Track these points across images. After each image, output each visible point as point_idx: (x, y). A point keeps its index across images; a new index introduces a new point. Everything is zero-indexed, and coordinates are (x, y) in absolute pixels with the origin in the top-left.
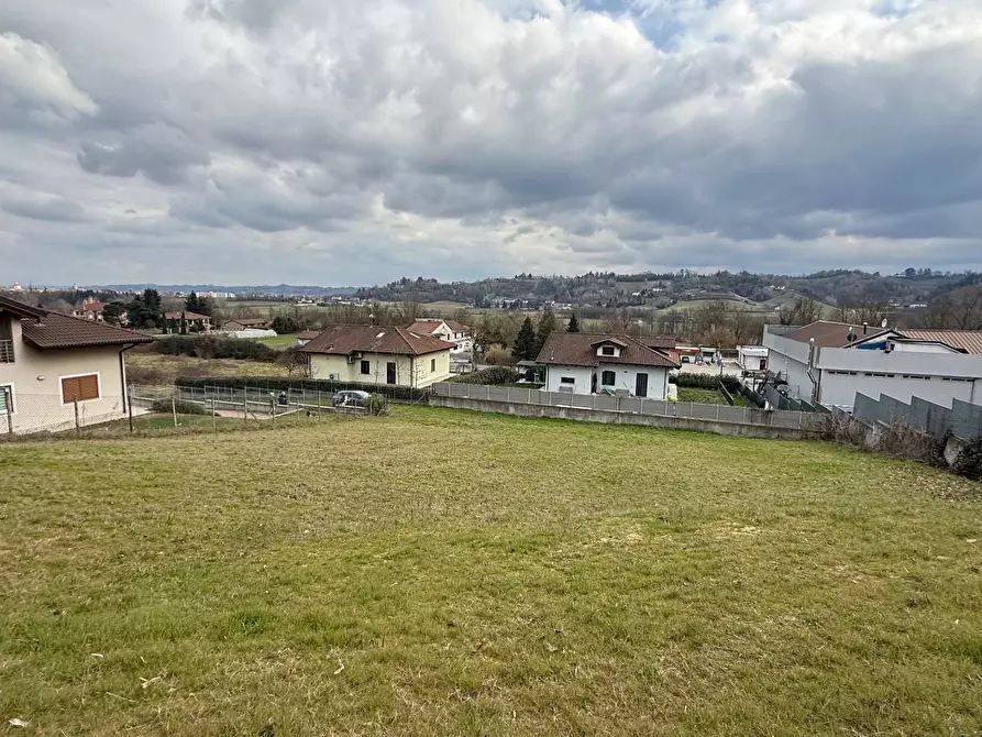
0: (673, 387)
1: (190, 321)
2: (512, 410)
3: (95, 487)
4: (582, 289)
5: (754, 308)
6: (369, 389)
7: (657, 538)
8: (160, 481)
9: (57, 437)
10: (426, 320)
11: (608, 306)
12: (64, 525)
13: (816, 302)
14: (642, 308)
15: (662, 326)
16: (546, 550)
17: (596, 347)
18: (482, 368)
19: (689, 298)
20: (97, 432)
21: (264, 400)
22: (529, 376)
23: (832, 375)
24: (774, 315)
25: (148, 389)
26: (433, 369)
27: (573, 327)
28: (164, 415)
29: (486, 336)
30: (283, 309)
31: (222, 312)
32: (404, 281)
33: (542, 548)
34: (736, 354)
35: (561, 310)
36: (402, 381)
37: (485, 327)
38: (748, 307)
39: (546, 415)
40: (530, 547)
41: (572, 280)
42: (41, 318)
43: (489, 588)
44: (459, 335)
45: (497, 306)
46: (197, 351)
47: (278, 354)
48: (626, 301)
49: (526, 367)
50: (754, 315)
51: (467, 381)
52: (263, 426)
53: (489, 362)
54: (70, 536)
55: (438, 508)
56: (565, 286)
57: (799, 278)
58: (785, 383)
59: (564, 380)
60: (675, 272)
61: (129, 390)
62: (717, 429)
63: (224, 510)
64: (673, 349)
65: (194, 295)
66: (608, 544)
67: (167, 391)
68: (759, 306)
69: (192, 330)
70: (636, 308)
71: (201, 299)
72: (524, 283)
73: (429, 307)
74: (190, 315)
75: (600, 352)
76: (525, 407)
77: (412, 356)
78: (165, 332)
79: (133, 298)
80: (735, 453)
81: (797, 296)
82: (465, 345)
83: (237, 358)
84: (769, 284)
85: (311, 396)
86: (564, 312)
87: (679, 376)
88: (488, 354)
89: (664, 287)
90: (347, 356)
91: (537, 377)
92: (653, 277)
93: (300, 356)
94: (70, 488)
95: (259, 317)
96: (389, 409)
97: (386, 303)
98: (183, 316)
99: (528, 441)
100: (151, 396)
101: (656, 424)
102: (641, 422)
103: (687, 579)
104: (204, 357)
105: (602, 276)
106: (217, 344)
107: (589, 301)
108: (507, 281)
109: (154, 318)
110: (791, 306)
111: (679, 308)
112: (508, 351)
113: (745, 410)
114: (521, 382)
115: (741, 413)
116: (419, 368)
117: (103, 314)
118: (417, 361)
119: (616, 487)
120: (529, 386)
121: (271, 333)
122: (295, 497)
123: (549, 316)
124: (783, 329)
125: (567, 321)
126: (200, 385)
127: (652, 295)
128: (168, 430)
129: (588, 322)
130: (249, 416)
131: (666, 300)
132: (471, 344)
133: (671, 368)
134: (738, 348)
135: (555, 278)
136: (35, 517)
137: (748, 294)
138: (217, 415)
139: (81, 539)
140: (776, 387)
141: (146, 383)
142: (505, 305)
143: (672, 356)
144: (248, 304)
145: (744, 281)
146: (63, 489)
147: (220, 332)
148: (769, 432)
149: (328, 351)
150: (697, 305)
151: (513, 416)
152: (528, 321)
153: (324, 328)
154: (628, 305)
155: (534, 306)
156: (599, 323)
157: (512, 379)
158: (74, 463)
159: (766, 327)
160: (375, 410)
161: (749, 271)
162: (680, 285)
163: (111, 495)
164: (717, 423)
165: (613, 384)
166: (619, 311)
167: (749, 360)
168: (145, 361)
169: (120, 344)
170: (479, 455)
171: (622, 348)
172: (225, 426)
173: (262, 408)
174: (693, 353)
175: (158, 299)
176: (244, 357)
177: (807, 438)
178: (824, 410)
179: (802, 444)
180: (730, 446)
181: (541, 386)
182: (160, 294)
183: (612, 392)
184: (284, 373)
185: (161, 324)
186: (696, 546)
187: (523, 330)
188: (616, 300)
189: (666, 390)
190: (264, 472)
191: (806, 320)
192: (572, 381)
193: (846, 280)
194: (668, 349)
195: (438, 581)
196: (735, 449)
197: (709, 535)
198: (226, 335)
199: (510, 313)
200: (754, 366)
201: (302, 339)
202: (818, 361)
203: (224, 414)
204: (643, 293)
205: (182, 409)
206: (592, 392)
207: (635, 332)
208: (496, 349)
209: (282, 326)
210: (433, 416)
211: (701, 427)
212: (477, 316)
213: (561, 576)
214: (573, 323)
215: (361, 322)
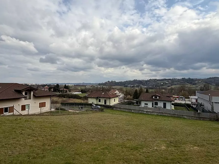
0: (173, 106)
1: (65, 90)
2: (133, 111)
3: (41, 127)
4: (149, 82)
5: (193, 87)
6: (100, 105)
7: (170, 149)
8: (55, 126)
9: (37, 115)
10: (113, 90)
11: (155, 86)
12: (34, 136)
13: (209, 85)
14: (164, 87)
15: (169, 91)
16: (140, 150)
17: (152, 96)
18: (126, 101)
19: (175, 84)
20: (45, 114)
21: (78, 107)
22: (137, 103)
23: (216, 104)
24: (198, 88)
25: (55, 105)
26: (115, 101)
27: (147, 91)
28: (58, 111)
29: (127, 94)
30: (83, 88)
31: (71, 88)
32: (108, 81)
33: (139, 149)
34: (189, 98)
35: (144, 87)
36: (108, 104)
37: (126, 92)
38: (191, 86)
39: (141, 112)
40: (136, 149)
41: (146, 81)
42: (37, 90)
43: (125, 160)
44: (120, 93)
45: (129, 87)
46: (66, 97)
47: (82, 97)
48: (160, 85)
49: (136, 101)
50: (193, 88)
51: (122, 104)
52: (77, 114)
53: (127, 99)
54: (35, 139)
55: (115, 136)
56: (144, 82)
57: (204, 79)
58: (203, 105)
59: (145, 104)
60: (171, 78)
61: (52, 105)
62: (185, 117)
63: (67, 134)
64: (172, 97)
65: (66, 85)
66: (156, 149)
67: (58, 105)
68: (194, 86)
69: (65, 92)
70: (162, 87)
71: (67, 86)
72: (135, 81)
73: (114, 87)
74: (65, 89)
75: (154, 98)
76: (136, 110)
77: (110, 98)
78: (60, 93)
79: (54, 86)
80: (191, 124)
81: (204, 83)
82: (122, 95)
83: (73, 98)
84: (196, 81)
85: (88, 107)
86: (145, 88)
87: (174, 103)
88: (127, 98)
89: (169, 82)
90: (96, 98)
91: (139, 103)
92: (166, 80)
93: (86, 98)
94: (37, 127)
95: (78, 89)
96: (105, 110)
97: (105, 86)
98: (63, 89)
99: (137, 119)
100: (56, 106)
101: (169, 115)
102: (165, 115)
103: (178, 162)
104: (67, 98)
105: (154, 80)
106: (69, 95)
107: (151, 85)
108: (131, 81)
109: (58, 90)
110: (203, 86)
111: (173, 87)
112: (132, 97)
113: (193, 112)
114: (135, 104)
115: (192, 113)
116: (111, 101)
117: (48, 89)
118: (111, 99)
119: (159, 132)
120: (137, 105)
121: (81, 93)
122: (82, 131)
123: (141, 89)
124: (201, 92)
125: (146, 90)
126: (65, 104)
127: (166, 84)
128: (58, 114)
129: (151, 90)
130: (75, 111)
131: (169, 85)
132: (123, 95)
133: (172, 101)
134: (189, 96)
135: (142, 80)
136: (29, 134)
137: (191, 83)
138: (68, 111)
139: (37, 140)
140: (201, 106)
141: (55, 104)
142: (131, 86)
143: (172, 98)
144: (76, 87)
145: (189, 80)
146: (36, 128)
147: (70, 93)
148: (200, 118)
149: (92, 97)
150: (178, 86)
151: (133, 112)
152: (136, 90)
153: (91, 92)
154: (160, 86)
155: (138, 86)
156: (153, 90)
157: (133, 103)
158: (39, 121)
159: (196, 91)
160: (102, 110)
161: (190, 78)
162: (173, 81)
163: (45, 129)
164: (186, 116)
165: (157, 105)
166: (158, 87)
167: (192, 99)
168: (55, 99)
169: (50, 96)
170: (125, 122)
171: (159, 97)
172: (69, 113)
173: (78, 110)
174: (177, 98)
175: (59, 86)
176: (75, 98)
177: (211, 120)
178: (215, 113)
179: (210, 122)
180: (189, 122)
181: (140, 105)
182: (59, 85)
183: (157, 107)
184: (83, 102)
185: (59, 91)
186: (181, 152)
187: (135, 92)
188: (157, 85)
189: (171, 107)
190: (76, 125)
191: (208, 89)
192: (147, 104)
193: (217, 80)
194: (171, 97)
195: (113, 157)
196: (191, 123)
197: (184, 149)
198: (71, 93)
199: (132, 88)
200: (194, 101)
201: (87, 94)
202: (212, 100)
203: (70, 111)
204: (164, 83)
205: (61, 109)
206: (152, 107)
207: (162, 93)
208: (129, 96)
209: (83, 91)
210: (114, 112)
211: (181, 116)
212: (124, 89)
213: (144, 158)
214: (147, 90)
215: (99, 90)
